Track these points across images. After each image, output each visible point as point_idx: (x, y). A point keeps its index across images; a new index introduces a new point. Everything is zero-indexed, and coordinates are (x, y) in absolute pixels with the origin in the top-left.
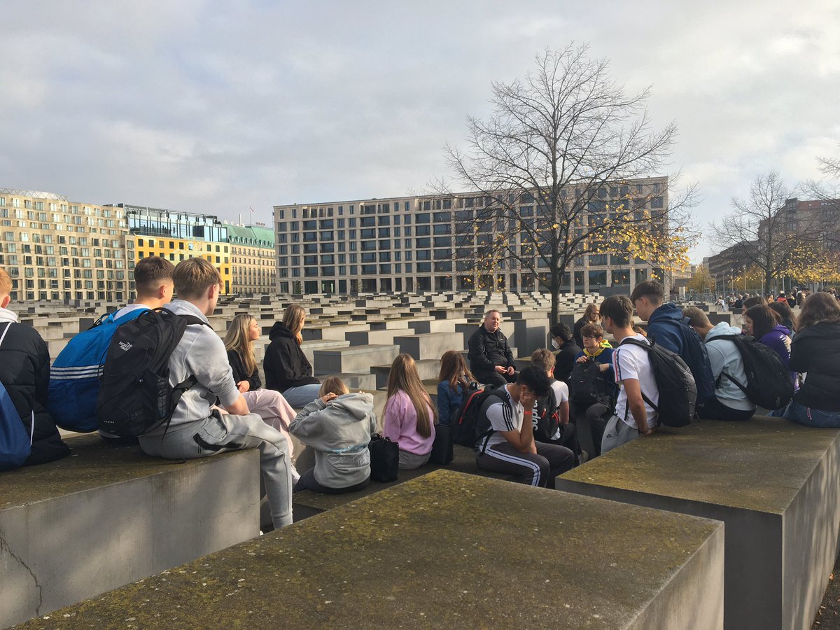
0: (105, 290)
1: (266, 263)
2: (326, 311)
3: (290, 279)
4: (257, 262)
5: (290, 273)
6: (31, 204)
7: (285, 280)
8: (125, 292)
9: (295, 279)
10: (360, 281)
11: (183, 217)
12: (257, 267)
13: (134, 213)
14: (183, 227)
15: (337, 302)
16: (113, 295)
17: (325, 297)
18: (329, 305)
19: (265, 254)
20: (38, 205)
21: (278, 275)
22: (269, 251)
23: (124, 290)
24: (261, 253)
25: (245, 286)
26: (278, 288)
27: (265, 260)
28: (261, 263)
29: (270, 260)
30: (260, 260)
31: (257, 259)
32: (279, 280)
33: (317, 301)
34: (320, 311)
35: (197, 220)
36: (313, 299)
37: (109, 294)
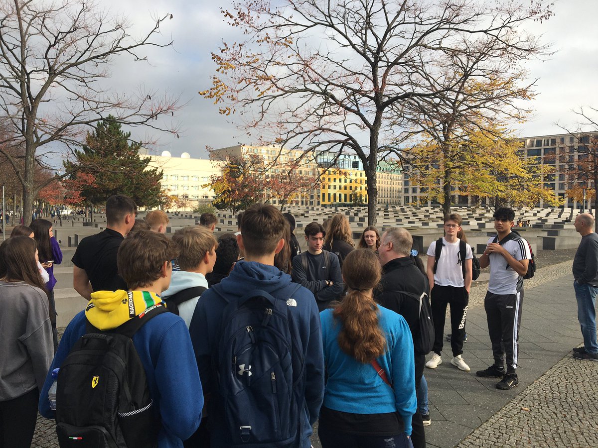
0: (304, 200)
1: (395, 184)
2: (431, 216)
3: (410, 194)
4: (389, 183)
5: (410, 191)
6: (270, 152)
7: (407, 195)
8: (315, 201)
9: (414, 195)
10: (457, 196)
11: (347, 157)
12: (389, 186)
13: (320, 154)
14: (347, 162)
15: (437, 212)
16: (309, 203)
17: (432, 209)
18: (433, 214)
19: (395, 178)
20: (273, 152)
21: (403, 191)
22: (397, 176)
23: (314, 200)
24: (392, 178)
25: (382, 198)
26: (403, 200)
27: (395, 181)
28: (392, 184)
29: (397, 182)
30: (391, 182)
31: (389, 181)
32: (403, 194)
33: (427, 211)
34: (429, 216)
35: (355, 158)
36: (425, 210)
37: (306, 201)
